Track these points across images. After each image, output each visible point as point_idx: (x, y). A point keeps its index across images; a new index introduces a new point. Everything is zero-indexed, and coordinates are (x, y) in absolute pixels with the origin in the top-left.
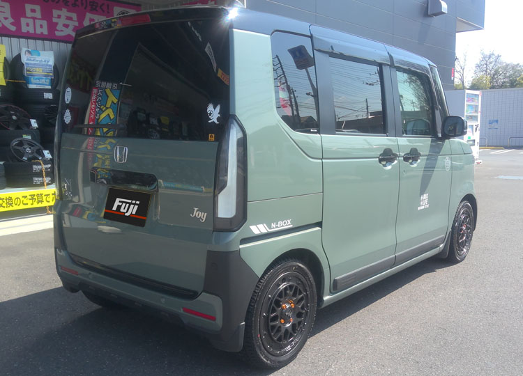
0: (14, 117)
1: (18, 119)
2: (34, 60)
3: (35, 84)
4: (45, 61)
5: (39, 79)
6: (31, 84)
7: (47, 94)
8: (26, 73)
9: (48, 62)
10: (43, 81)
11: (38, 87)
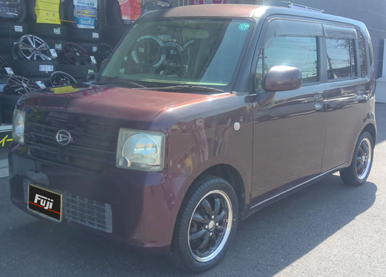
0: (78, 54)
1: (81, 55)
2: (83, 3)
3: (84, 24)
4: (91, 4)
5: (86, 20)
6: (81, 24)
7: (95, 33)
8: (76, 14)
9: (93, 5)
10: (89, 21)
11: (86, 27)
